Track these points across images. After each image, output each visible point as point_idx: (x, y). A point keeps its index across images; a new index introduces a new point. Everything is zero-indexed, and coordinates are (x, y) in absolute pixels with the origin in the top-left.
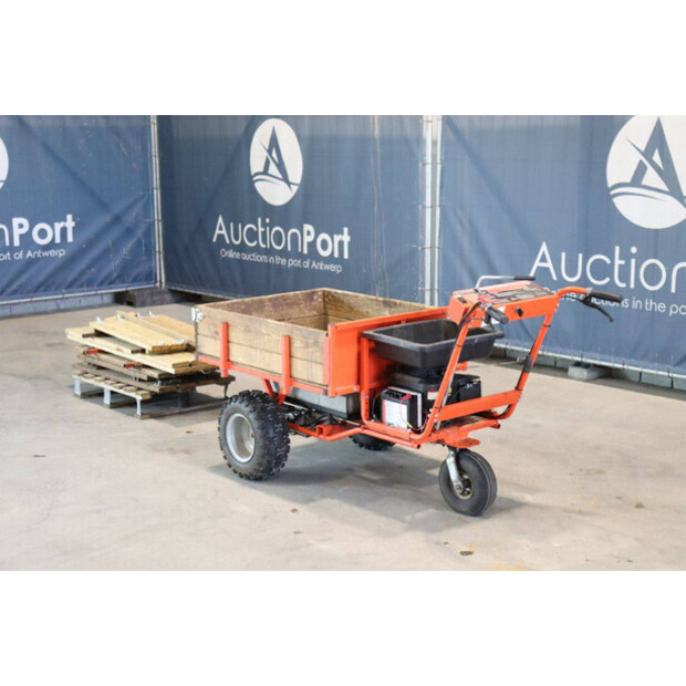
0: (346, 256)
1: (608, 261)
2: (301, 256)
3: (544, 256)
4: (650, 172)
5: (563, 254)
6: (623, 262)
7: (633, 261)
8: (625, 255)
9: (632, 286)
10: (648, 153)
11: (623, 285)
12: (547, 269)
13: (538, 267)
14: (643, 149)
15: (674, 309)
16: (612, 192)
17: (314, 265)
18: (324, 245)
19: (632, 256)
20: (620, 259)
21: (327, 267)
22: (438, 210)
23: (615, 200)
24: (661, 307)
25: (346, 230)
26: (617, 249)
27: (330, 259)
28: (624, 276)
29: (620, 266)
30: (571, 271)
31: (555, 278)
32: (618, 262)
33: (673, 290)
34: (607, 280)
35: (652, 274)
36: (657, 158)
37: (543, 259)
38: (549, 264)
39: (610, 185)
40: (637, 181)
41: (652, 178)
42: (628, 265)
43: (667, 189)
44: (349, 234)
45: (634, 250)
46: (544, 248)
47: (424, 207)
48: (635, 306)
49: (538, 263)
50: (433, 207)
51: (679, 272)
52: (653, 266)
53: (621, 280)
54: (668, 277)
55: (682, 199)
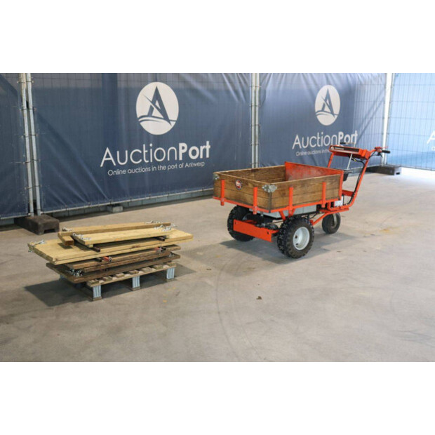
1: (140, 152)
3: (108, 154)
4: (155, 110)
5: (118, 152)
7: (151, 150)
8: (148, 148)
9: (151, 161)
10: (153, 102)
12: (111, 161)
13: (105, 161)
14: (151, 100)
15: (169, 167)
16: (140, 120)
19: (151, 148)
20: (146, 149)
23: (142, 124)
24: (164, 168)
26: (144, 145)
28: (148, 158)
30: (122, 159)
31: (115, 164)
32: (145, 151)
33: (168, 159)
34: (141, 160)
35: (159, 154)
36: (157, 104)
37: (108, 156)
38: (111, 158)
40: (150, 114)
41: (156, 113)
42: (149, 152)
43: (162, 117)
45: (151, 145)
46: (108, 150)
47: (25, 137)
48: (153, 170)
49: (105, 159)
51: (170, 151)
52: (159, 151)
53: (147, 160)
54: (166, 155)
55: (169, 121)
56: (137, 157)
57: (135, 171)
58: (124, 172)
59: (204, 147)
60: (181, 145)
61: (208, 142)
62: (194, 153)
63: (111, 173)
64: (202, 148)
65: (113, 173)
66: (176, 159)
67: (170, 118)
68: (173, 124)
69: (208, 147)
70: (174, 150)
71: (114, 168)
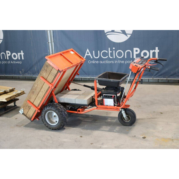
0: (23, 58)
1: (107, 52)
2: (6, 60)
3: (88, 52)
5: (94, 52)
6: (111, 52)
7: (114, 51)
9: (114, 57)
11: (112, 58)
12: (90, 56)
13: (87, 56)
15: (126, 62)
16: (106, 34)
17: (12, 62)
18: (15, 56)
19: (114, 50)
20: (110, 51)
21: (16, 62)
22: (53, 43)
23: (107, 36)
24: (123, 62)
25: (22, 51)
26: (109, 48)
27: (18, 60)
29: (110, 53)
30: (96, 55)
31: (92, 58)
32: (110, 52)
33: (126, 57)
34: (107, 57)
35: (120, 54)
37: (88, 53)
38: (90, 54)
39: (105, 32)
40: (113, 31)
42: (113, 52)
43: (121, 32)
44: (23, 52)
45: (114, 48)
46: (88, 50)
47: (49, 43)
48: (115, 62)
49: (86, 55)
50: (51, 42)
51: (127, 52)
52: (120, 52)
53: (111, 56)
54: (124, 54)
55: (126, 34)
56: (105, 54)
57: (104, 62)
58: (97, 62)
59: (153, 51)
60: (135, 49)
61: (157, 48)
62: (145, 54)
63: (90, 62)
64: (152, 52)
65: (91, 62)
66: (131, 57)
67: (127, 33)
68: (129, 36)
69: (157, 51)
70: (130, 52)
71: (92, 60)
